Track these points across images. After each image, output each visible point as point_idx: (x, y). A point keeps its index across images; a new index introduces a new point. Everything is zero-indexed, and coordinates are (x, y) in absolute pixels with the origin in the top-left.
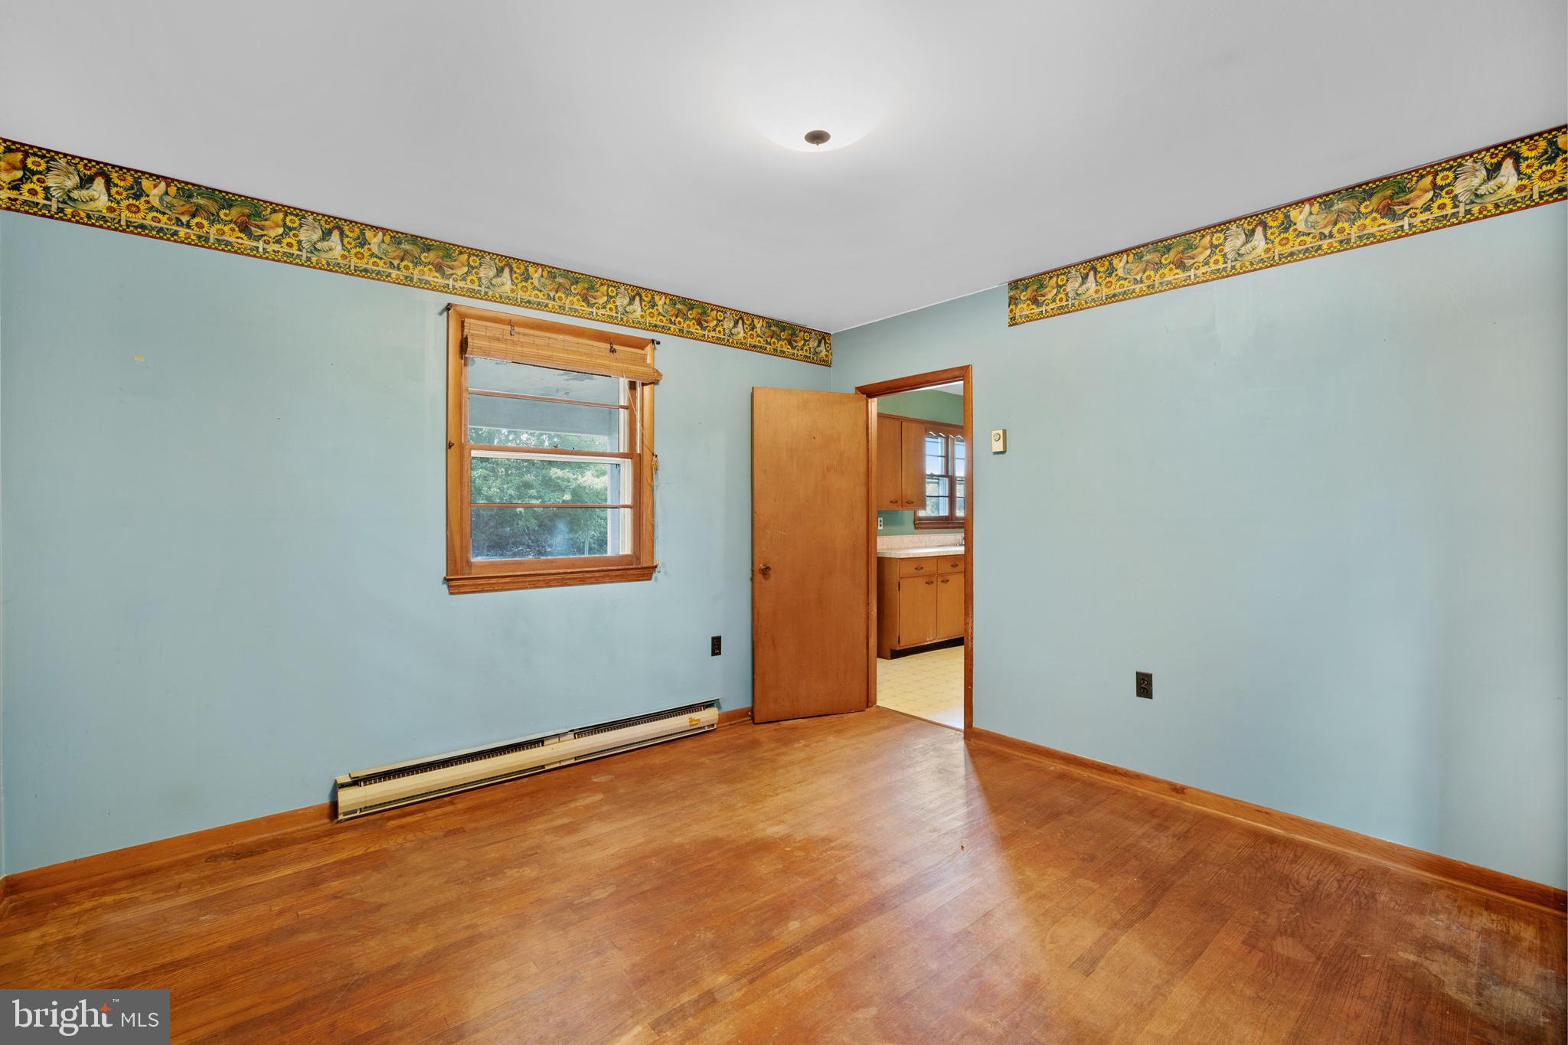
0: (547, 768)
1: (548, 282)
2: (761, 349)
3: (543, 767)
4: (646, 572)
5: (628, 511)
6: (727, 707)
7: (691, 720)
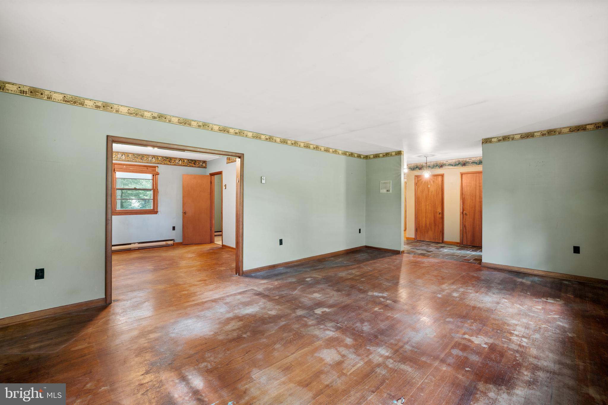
0: (132, 249)
1: (133, 156)
2: (186, 166)
3: (131, 249)
4: (156, 213)
5: (152, 200)
6: (176, 241)
7: (166, 243)
